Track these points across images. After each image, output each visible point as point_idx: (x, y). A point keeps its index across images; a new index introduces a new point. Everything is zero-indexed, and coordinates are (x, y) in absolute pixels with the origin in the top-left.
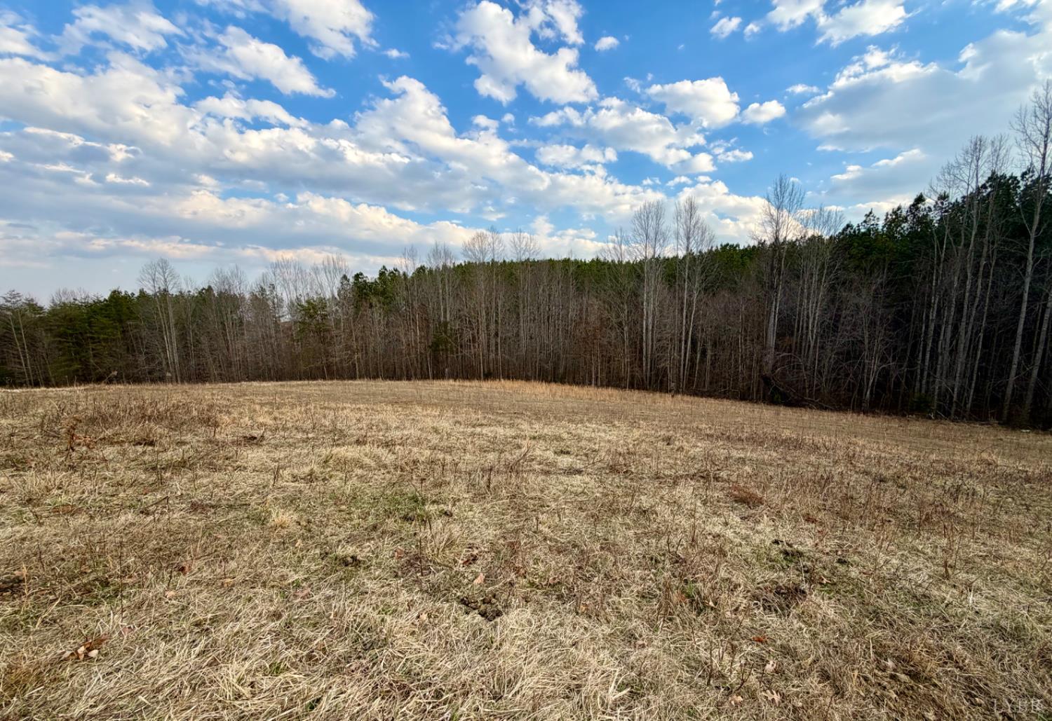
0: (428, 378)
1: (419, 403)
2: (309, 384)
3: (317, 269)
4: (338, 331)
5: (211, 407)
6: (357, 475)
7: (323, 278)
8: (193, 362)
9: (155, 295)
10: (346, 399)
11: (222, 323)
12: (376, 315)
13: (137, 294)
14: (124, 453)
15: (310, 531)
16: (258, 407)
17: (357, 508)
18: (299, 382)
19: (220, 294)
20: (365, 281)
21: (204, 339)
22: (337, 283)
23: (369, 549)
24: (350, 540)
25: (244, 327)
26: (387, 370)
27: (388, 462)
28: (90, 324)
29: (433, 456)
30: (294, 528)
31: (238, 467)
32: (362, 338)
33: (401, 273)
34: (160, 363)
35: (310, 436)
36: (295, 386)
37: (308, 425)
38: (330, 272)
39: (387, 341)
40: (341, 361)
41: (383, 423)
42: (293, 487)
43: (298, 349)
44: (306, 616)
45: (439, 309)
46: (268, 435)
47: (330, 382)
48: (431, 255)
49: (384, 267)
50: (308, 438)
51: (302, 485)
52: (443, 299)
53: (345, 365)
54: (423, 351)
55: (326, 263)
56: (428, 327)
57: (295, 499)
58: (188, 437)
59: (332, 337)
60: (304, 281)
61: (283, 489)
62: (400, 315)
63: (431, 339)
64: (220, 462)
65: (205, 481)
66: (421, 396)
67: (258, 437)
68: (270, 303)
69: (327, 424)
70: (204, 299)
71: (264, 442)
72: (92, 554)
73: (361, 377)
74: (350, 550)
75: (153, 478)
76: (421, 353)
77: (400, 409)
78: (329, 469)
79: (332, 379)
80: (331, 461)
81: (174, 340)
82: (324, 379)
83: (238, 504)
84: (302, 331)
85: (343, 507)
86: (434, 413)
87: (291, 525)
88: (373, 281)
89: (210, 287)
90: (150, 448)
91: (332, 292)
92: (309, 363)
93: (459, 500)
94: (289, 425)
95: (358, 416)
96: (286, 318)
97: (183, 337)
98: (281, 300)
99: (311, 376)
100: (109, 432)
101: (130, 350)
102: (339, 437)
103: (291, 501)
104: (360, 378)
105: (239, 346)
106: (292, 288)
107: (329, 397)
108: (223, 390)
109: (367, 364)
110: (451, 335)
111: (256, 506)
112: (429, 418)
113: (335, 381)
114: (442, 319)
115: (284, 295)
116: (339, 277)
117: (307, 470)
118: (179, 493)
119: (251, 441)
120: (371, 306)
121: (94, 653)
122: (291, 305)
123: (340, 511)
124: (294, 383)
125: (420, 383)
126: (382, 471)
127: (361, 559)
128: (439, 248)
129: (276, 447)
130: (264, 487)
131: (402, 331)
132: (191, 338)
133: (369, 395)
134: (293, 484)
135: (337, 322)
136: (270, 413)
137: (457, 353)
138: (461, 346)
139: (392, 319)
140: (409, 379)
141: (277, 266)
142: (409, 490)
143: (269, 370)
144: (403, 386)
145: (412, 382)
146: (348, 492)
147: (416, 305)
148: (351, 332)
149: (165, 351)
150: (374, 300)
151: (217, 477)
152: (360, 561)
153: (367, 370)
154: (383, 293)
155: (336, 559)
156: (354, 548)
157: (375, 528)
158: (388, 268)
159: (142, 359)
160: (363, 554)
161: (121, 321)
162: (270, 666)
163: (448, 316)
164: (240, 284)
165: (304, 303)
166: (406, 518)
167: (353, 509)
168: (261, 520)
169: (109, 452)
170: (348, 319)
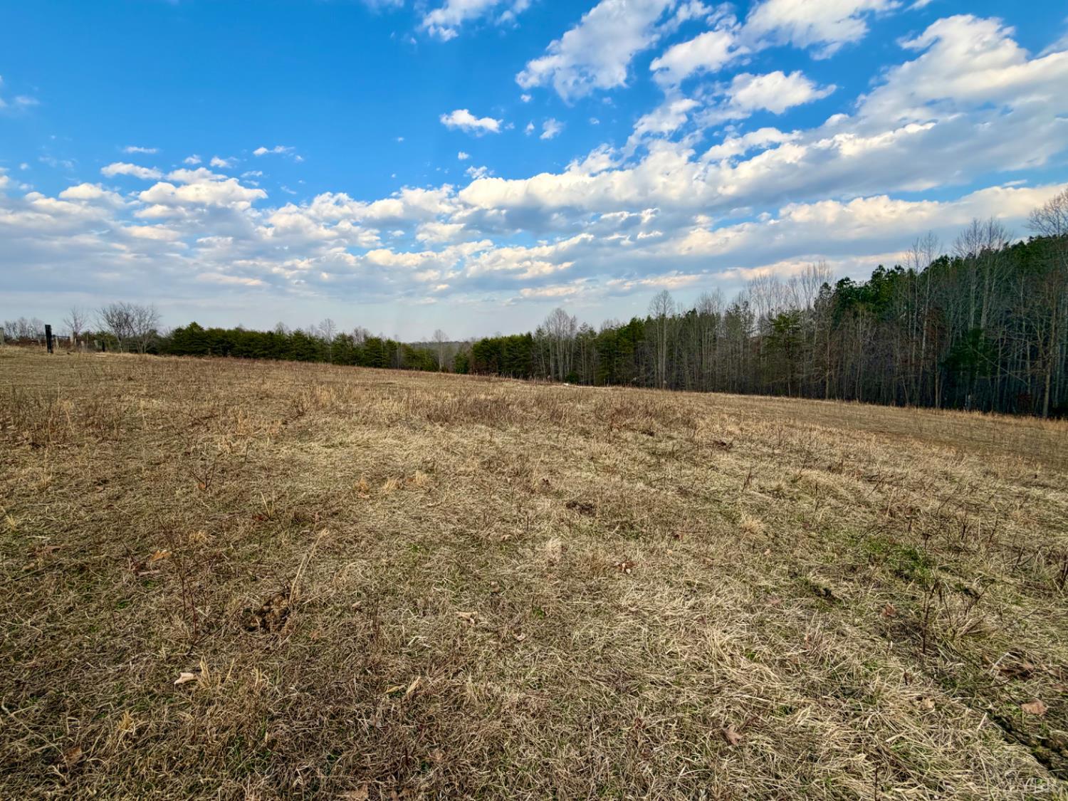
0: (933, 405)
1: (916, 437)
2: (771, 400)
3: (795, 280)
4: (809, 345)
5: (690, 412)
6: (829, 505)
7: (800, 290)
8: (674, 374)
9: (657, 320)
10: (815, 420)
11: (700, 340)
12: (861, 327)
13: (646, 320)
14: (636, 438)
15: (777, 544)
16: (726, 416)
17: (830, 540)
18: (762, 397)
19: (702, 315)
20: (851, 287)
21: (685, 354)
22: (816, 294)
23: (846, 589)
24: (823, 570)
25: (717, 343)
26: (869, 390)
27: (872, 501)
28: (618, 343)
29: (945, 508)
30: (762, 537)
31: (712, 467)
32: (839, 353)
33: (906, 270)
34: (653, 373)
35: (776, 451)
36: (758, 401)
37: (774, 440)
38: (808, 282)
39: (873, 356)
40: (808, 379)
41: (864, 453)
42: (760, 498)
43: (764, 364)
44: (778, 624)
45: (966, 312)
46: (736, 443)
47: (794, 400)
48: (963, 239)
49: (880, 267)
50: (773, 453)
51: (769, 499)
52: (977, 298)
53: (812, 382)
54: (928, 370)
55: (806, 272)
56: (942, 337)
57: (763, 509)
58: (675, 434)
59: (802, 352)
60: (778, 295)
61: (752, 497)
62: (897, 324)
63: (946, 353)
64: (698, 459)
65: (688, 472)
66: (921, 429)
67: (728, 444)
68: (742, 320)
69: (794, 442)
70: (689, 321)
71: (732, 449)
72: (623, 504)
73: (832, 397)
74: (824, 582)
75: (654, 460)
76: (924, 372)
77: (887, 441)
78: (797, 490)
79: (796, 396)
80: (800, 482)
81: (664, 355)
82: (787, 395)
83: (711, 498)
84: (769, 346)
85: (813, 534)
86: (945, 453)
87: (759, 533)
88: (863, 285)
89: (695, 309)
90: (651, 438)
91: (808, 303)
92: (773, 378)
93: (993, 581)
94: (755, 437)
95: (830, 440)
96: (756, 333)
97: (670, 352)
98: (752, 316)
99: (773, 391)
100: (628, 421)
101: (637, 362)
102: (809, 459)
103: (759, 510)
104: (829, 398)
105: (710, 360)
106: (765, 303)
107: (794, 415)
108: (698, 398)
109: (840, 383)
110: (986, 347)
111: (726, 505)
112: (937, 459)
113: (799, 399)
114: (971, 326)
115: (757, 311)
116: (819, 285)
117: (774, 484)
118: (670, 477)
119: (722, 446)
120: (856, 315)
121: (629, 571)
122: (762, 319)
123: (810, 537)
124: (756, 397)
125: (920, 411)
126: (863, 508)
127: (835, 596)
128: (980, 227)
129: (743, 456)
130: (733, 490)
131: (896, 343)
132: (676, 354)
133: (842, 418)
134: (760, 495)
135: (810, 335)
136: (738, 424)
137: (994, 373)
138: (1004, 365)
139: (884, 328)
140: (900, 404)
141: (755, 283)
142: (905, 542)
143: (734, 382)
144: (890, 413)
145: (906, 409)
146: (819, 519)
147: (925, 310)
148: (826, 345)
149: (657, 364)
150: (861, 308)
151: (697, 471)
152: (835, 599)
153: (840, 390)
154: (875, 299)
155: (807, 583)
156: (828, 580)
157: (853, 569)
158: (886, 268)
159: (643, 369)
160: (840, 592)
161: (634, 341)
162: (746, 650)
163: (984, 320)
164: (719, 304)
165: (774, 317)
166: (898, 574)
167: (825, 540)
168: (732, 519)
169: (629, 435)
170: (823, 332)
